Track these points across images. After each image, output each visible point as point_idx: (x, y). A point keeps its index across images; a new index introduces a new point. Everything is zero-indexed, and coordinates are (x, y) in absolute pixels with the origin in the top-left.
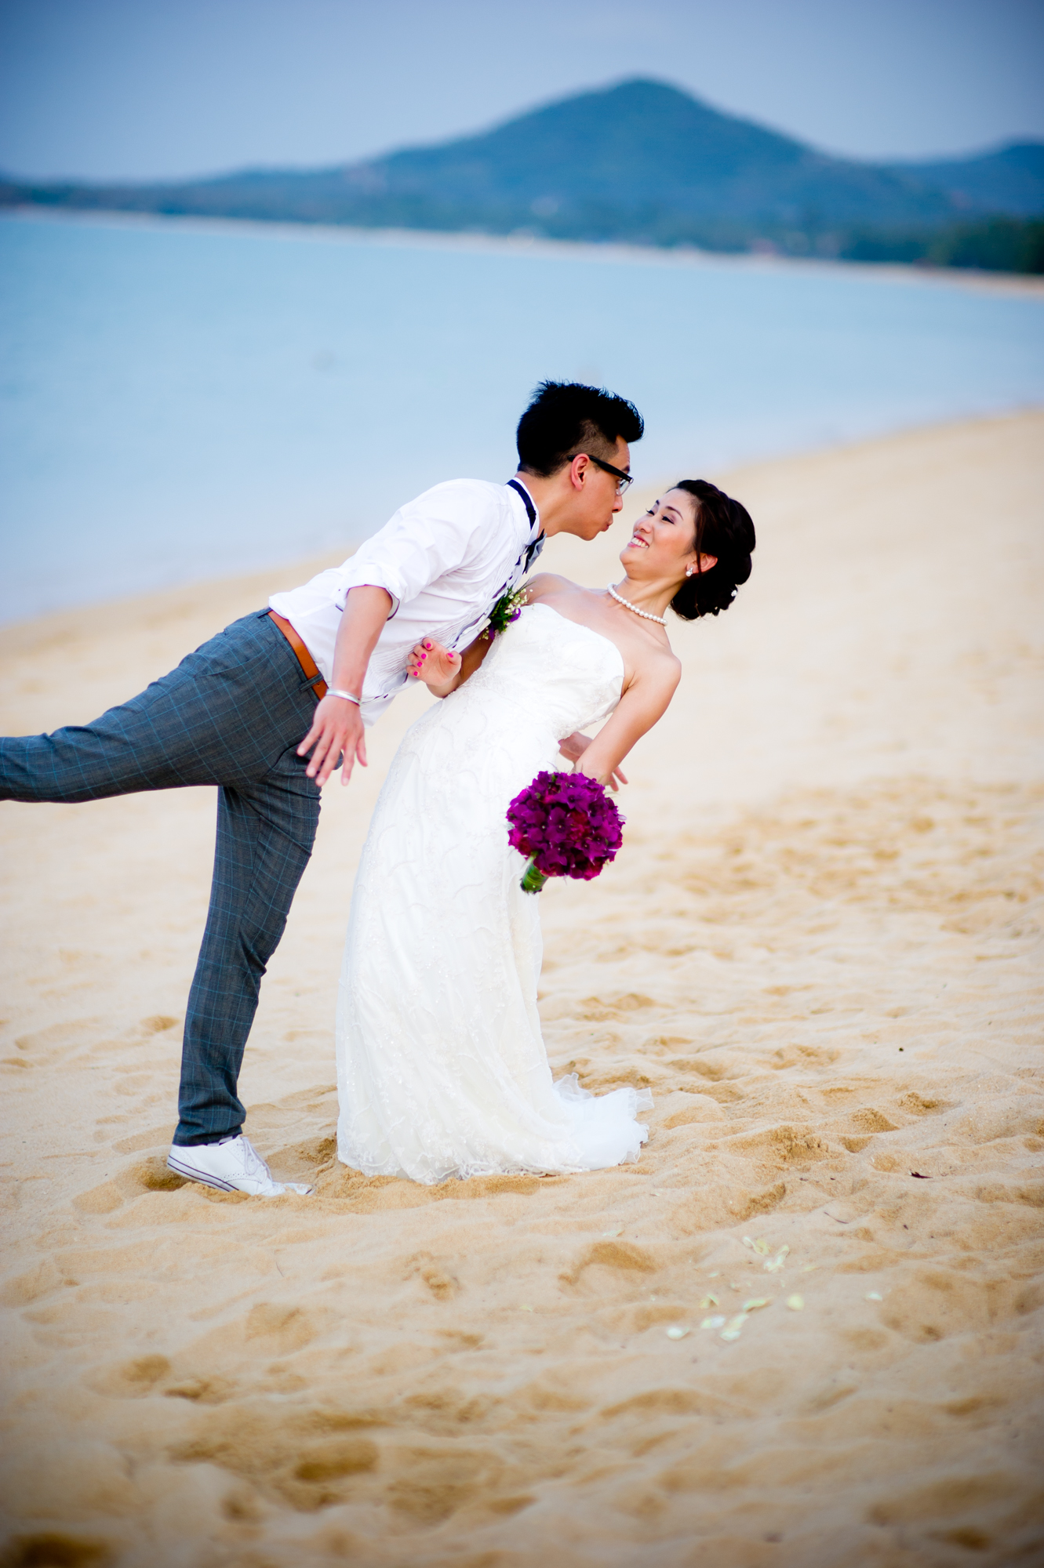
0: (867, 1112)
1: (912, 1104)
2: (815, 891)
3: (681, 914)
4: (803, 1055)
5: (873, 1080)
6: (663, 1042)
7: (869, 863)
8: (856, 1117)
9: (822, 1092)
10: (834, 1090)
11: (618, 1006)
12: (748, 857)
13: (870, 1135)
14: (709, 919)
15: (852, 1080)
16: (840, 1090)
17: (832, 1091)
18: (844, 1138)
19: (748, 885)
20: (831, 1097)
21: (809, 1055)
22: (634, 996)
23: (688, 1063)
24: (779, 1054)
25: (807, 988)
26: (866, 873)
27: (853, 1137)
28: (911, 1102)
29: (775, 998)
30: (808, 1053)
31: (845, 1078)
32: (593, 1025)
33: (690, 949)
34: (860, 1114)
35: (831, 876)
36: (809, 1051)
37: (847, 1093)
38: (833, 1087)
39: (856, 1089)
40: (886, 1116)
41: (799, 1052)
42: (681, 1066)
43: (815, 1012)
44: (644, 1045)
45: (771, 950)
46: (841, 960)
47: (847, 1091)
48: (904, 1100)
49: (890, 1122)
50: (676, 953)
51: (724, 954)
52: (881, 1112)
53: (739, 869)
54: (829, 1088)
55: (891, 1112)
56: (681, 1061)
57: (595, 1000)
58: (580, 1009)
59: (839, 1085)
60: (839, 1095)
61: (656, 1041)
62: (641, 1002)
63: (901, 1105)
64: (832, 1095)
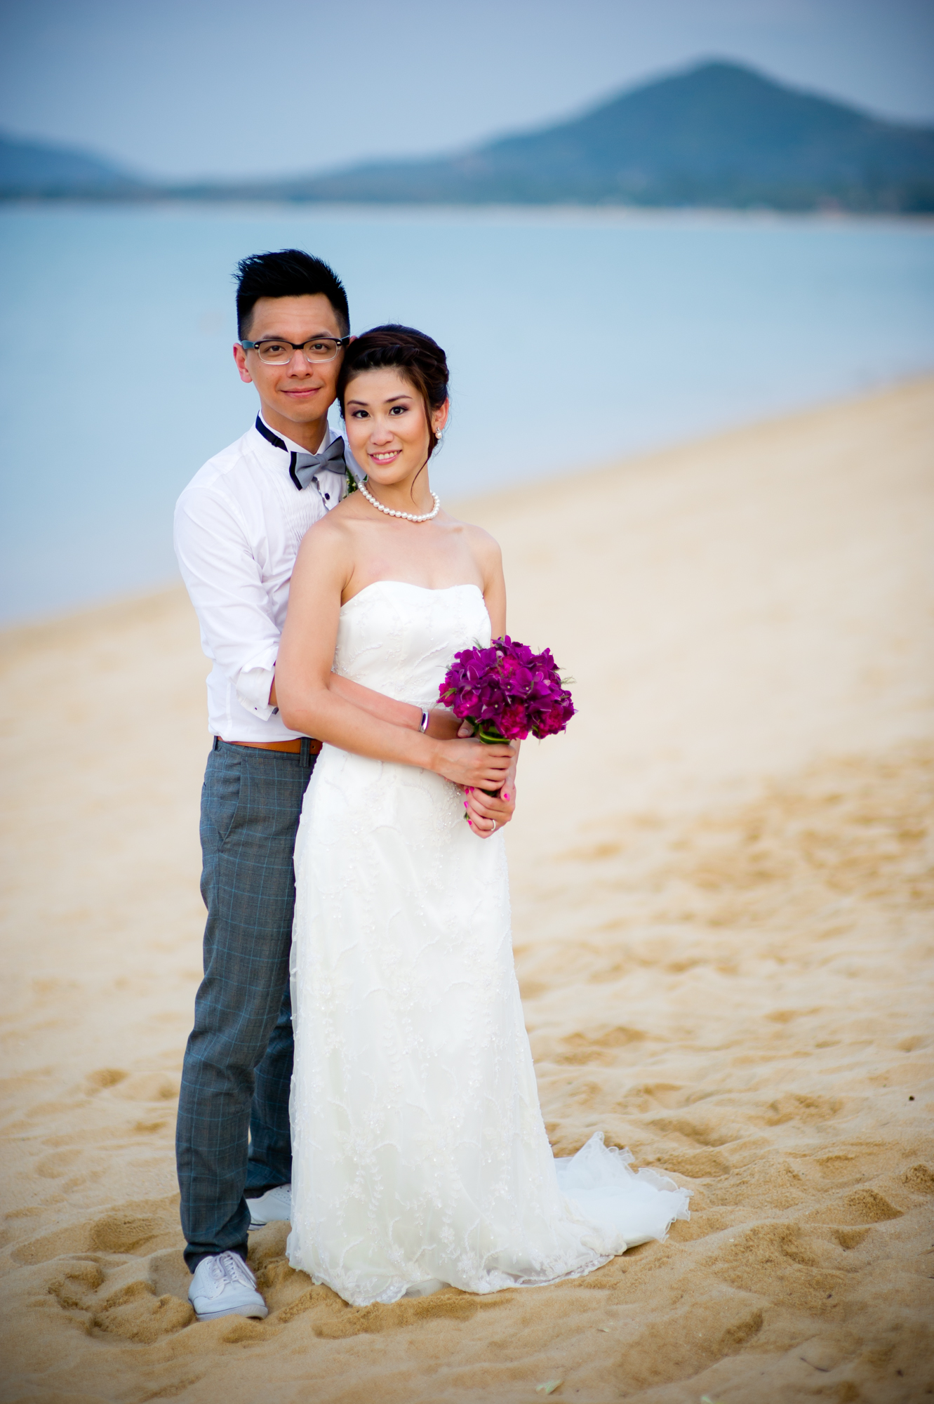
0: (865, 1194)
1: (919, 1180)
2: (834, 885)
3: (687, 918)
4: (801, 1106)
5: (876, 1145)
6: (648, 1091)
7: (893, 847)
8: (852, 1200)
9: (818, 1161)
10: (831, 1159)
11: (604, 1042)
12: (767, 844)
13: (867, 1226)
14: (716, 923)
15: (852, 1145)
16: (838, 1158)
17: (829, 1159)
18: (837, 1231)
19: (763, 876)
20: (828, 1167)
21: (808, 1106)
22: (622, 1030)
23: (670, 1122)
24: (774, 1107)
25: (814, 1011)
26: (889, 858)
27: (846, 1229)
28: (918, 1177)
29: (778, 1027)
30: (807, 1103)
31: (844, 1143)
32: (572, 1071)
33: (693, 963)
34: (857, 1196)
35: (851, 864)
36: (809, 1101)
37: (847, 1162)
38: (830, 1155)
39: (856, 1157)
40: (887, 1199)
41: (797, 1103)
42: (662, 1126)
43: (821, 1045)
44: (626, 1097)
45: (781, 961)
46: (852, 974)
47: (847, 1159)
48: (909, 1175)
49: (893, 1205)
50: (679, 968)
51: (728, 968)
52: (882, 1194)
53: (757, 858)
54: (825, 1157)
55: (893, 1192)
56: (661, 1120)
57: (578, 1036)
58: (562, 1049)
59: (837, 1152)
60: (837, 1164)
61: (639, 1091)
62: (630, 1036)
63: (906, 1182)
64: (829, 1164)
